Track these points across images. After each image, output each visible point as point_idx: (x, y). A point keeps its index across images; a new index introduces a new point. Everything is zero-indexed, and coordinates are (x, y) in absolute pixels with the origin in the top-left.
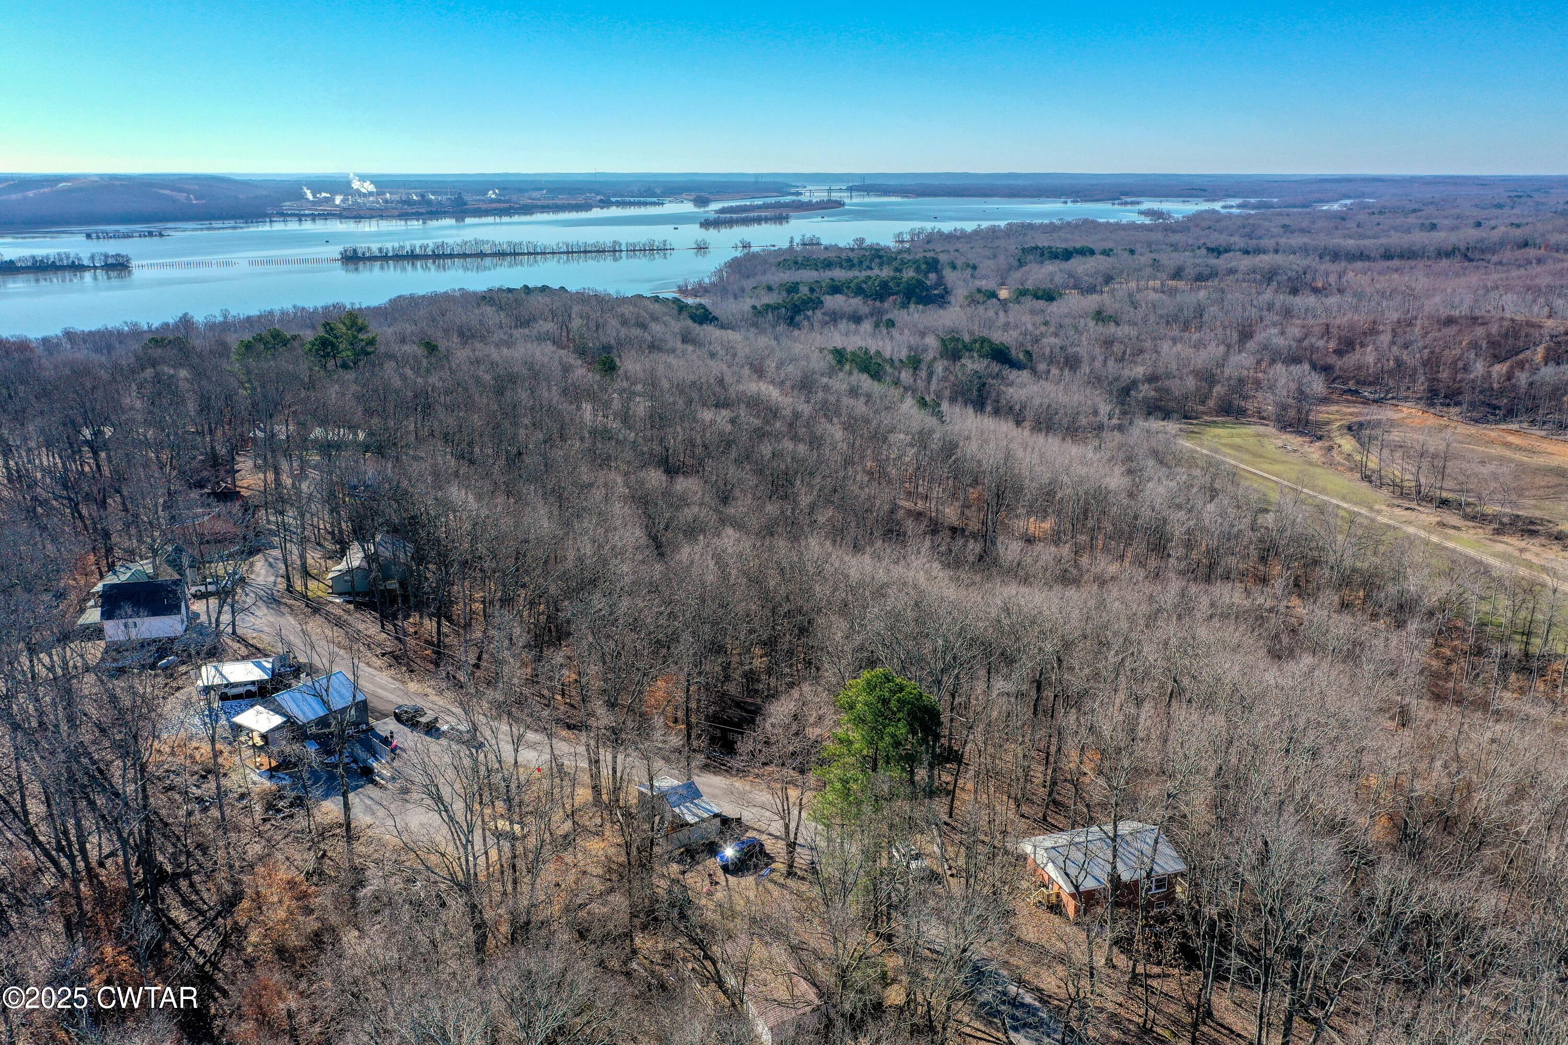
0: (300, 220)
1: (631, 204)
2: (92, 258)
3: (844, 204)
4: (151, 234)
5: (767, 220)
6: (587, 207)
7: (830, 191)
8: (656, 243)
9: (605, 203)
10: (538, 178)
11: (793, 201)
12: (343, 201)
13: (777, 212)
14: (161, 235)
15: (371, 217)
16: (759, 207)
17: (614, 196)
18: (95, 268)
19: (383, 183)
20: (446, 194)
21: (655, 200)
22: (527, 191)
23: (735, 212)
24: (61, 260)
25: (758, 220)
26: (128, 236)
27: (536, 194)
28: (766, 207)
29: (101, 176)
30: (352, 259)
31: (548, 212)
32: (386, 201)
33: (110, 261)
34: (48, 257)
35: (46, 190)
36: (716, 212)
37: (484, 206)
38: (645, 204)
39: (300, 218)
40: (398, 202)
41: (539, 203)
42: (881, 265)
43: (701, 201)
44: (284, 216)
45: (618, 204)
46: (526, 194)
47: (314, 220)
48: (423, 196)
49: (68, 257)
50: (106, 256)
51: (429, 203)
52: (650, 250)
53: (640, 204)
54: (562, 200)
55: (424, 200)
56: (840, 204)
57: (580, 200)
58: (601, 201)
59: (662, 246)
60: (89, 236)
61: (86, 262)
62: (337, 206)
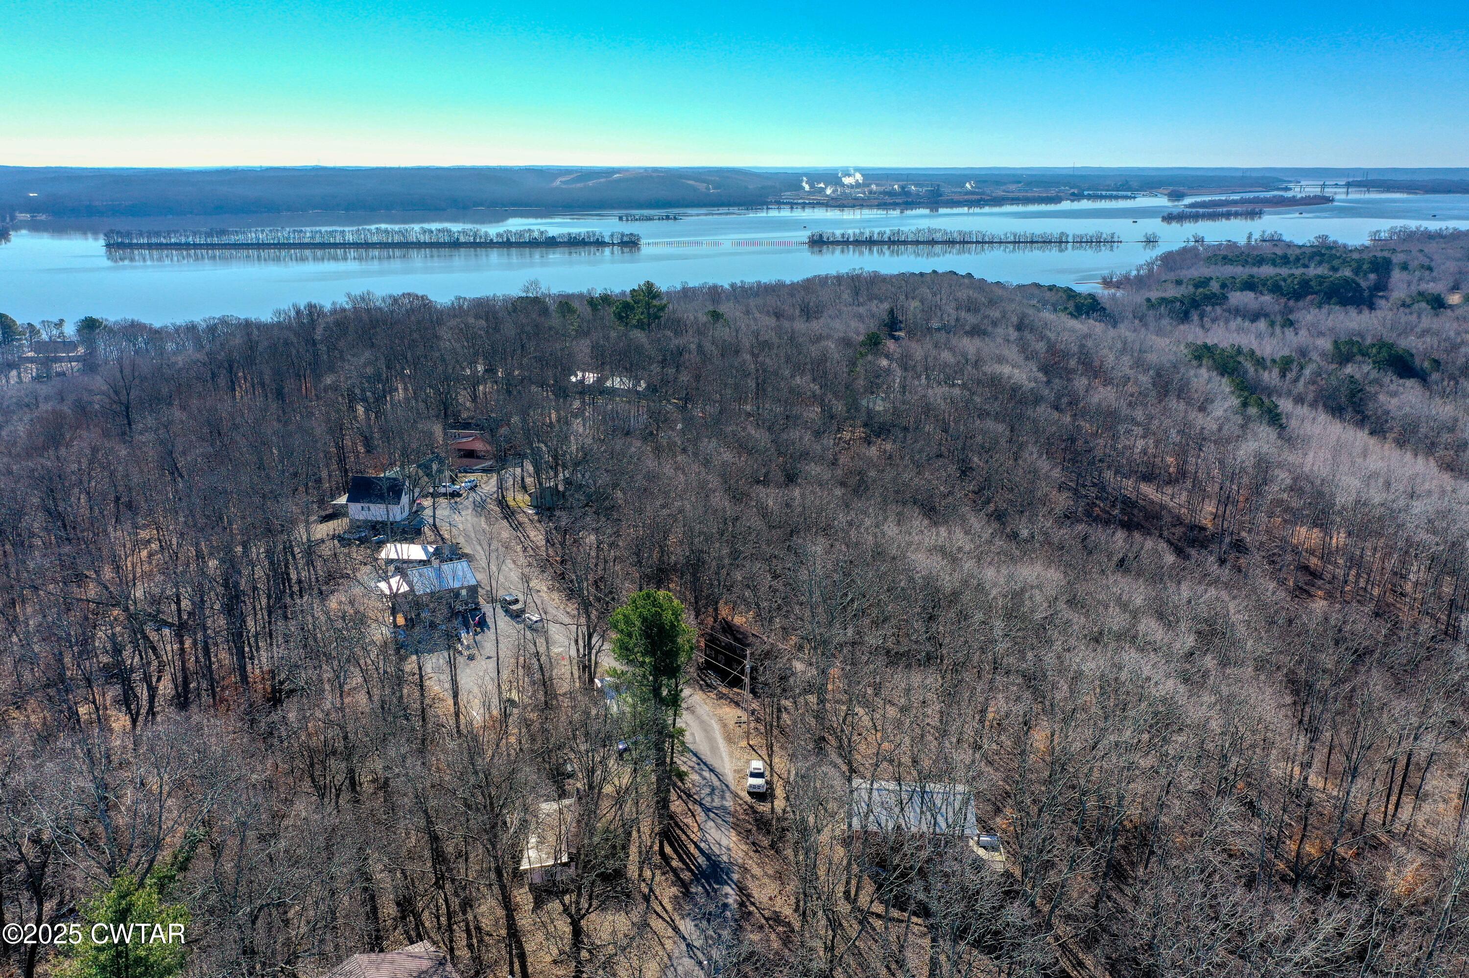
0: (792, 208)
1: (1102, 197)
2: (612, 235)
3: (1333, 200)
4: (668, 218)
5: (1236, 215)
6: (1057, 200)
7: (1324, 186)
8: (1104, 236)
9: (1077, 197)
10: (1019, 172)
11: (1274, 197)
12: (834, 192)
13: (1250, 207)
14: (675, 219)
15: (853, 206)
16: (1235, 203)
17: (1088, 189)
18: (613, 244)
19: (870, 176)
20: (927, 186)
21: (1129, 194)
22: (1005, 184)
23: (1206, 207)
24: (589, 237)
25: (1228, 216)
26: (649, 219)
27: (1013, 187)
28: (1243, 201)
29: (646, 169)
30: (818, 243)
31: (1018, 204)
32: (871, 192)
33: (625, 239)
34: (579, 235)
35: (602, 180)
36: (1186, 206)
37: (956, 198)
38: (1117, 198)
39: (792, 206)
40: (881, 193)
41: (1011, 195)
42: (1320, 263)
43: (1176, 196)
44: (779, 204)
45: (1089, 197)
46: (1003, 188)
47: (803, 208)
48: (903, 188)
49: (594, 235)
50: (623, 235)
51: (908, 194)
52: (1096, 242)
53: (1111, 197)
54: (1036, 192)
55: (904, 192)
56: (1328, 200)
57: (1053, 192)
58: (1073, 194)
59: (1109, 239)
60: (621, 219)
61: (607, 240)
62: (827, 196)
